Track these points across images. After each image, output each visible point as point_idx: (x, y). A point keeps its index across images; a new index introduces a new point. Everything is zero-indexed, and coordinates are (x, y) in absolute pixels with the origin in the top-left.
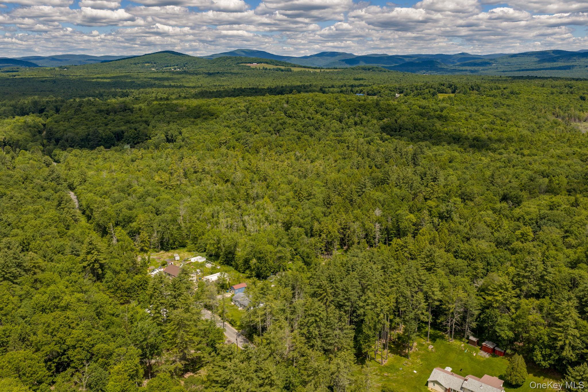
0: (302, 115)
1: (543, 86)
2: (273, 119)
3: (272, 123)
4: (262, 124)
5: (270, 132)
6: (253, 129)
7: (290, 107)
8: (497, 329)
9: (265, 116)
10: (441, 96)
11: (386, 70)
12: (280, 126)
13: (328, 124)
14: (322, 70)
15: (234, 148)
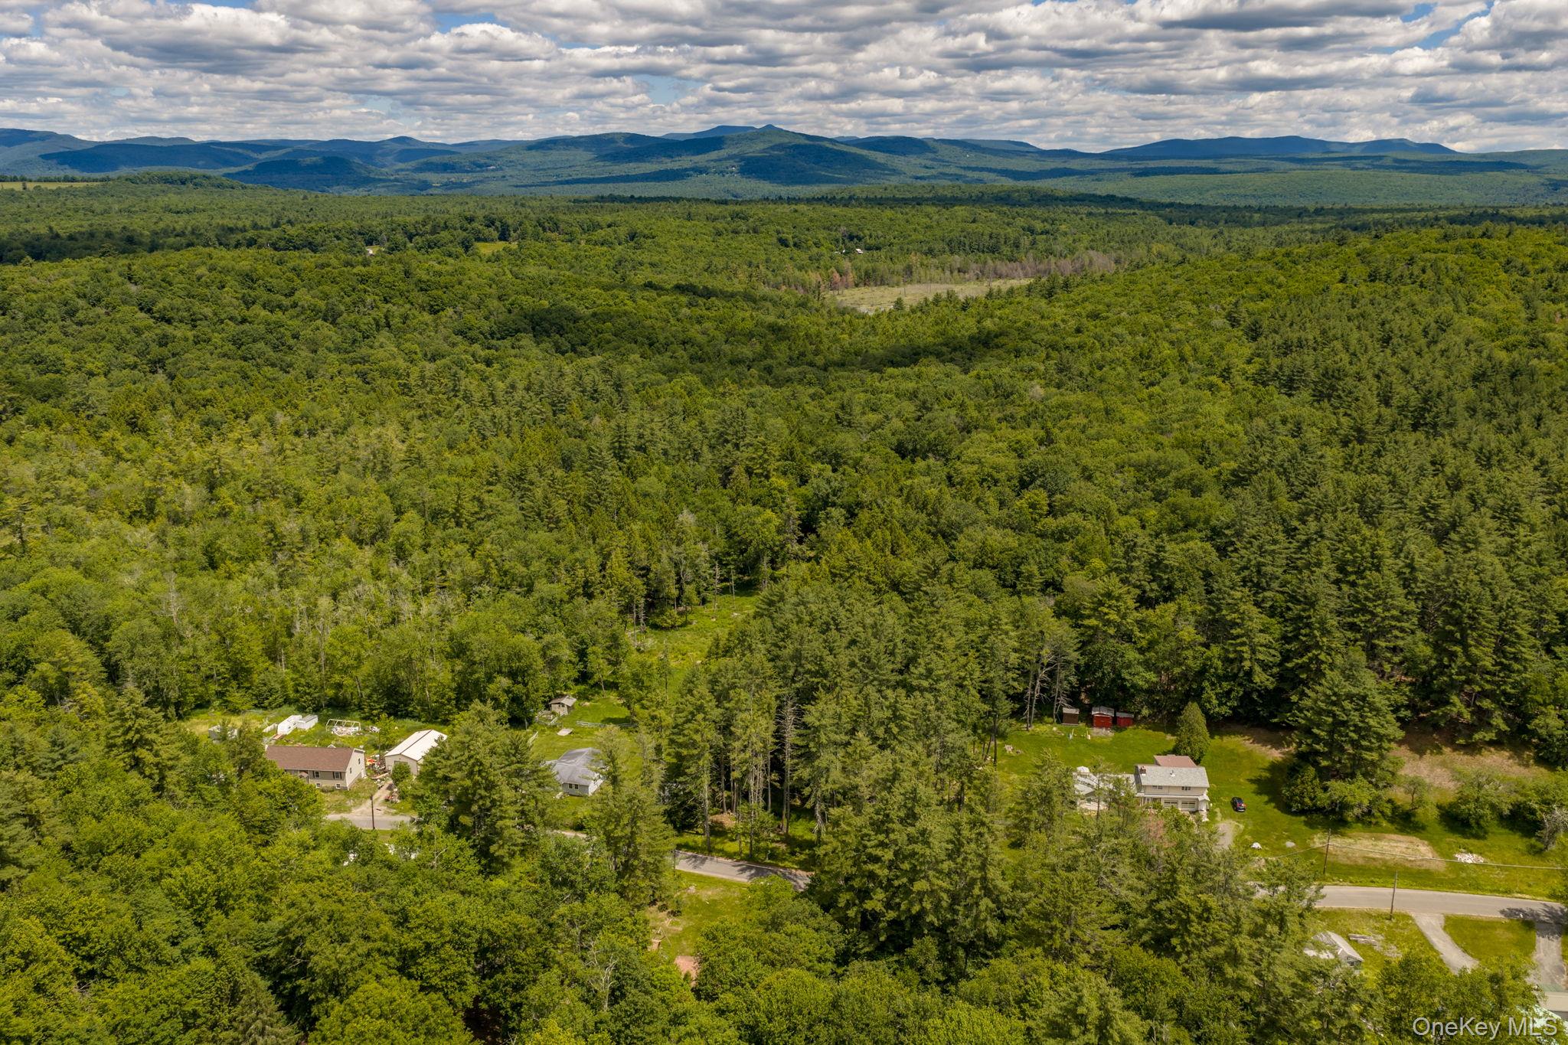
0: (208, 311)
1: (689, 217)
2: (123, 331)
3: (124, 341)
4: (91, 346)
5: (134, 367)
6: (69, 363)
7: (153, 292)
8: (1125, 674)
9: (80, 324)
10: (485, 249)
11: (235, 183)
12: (156, 350)
13: (307, 333)
14: (30, 186)
15: (49, 423)
